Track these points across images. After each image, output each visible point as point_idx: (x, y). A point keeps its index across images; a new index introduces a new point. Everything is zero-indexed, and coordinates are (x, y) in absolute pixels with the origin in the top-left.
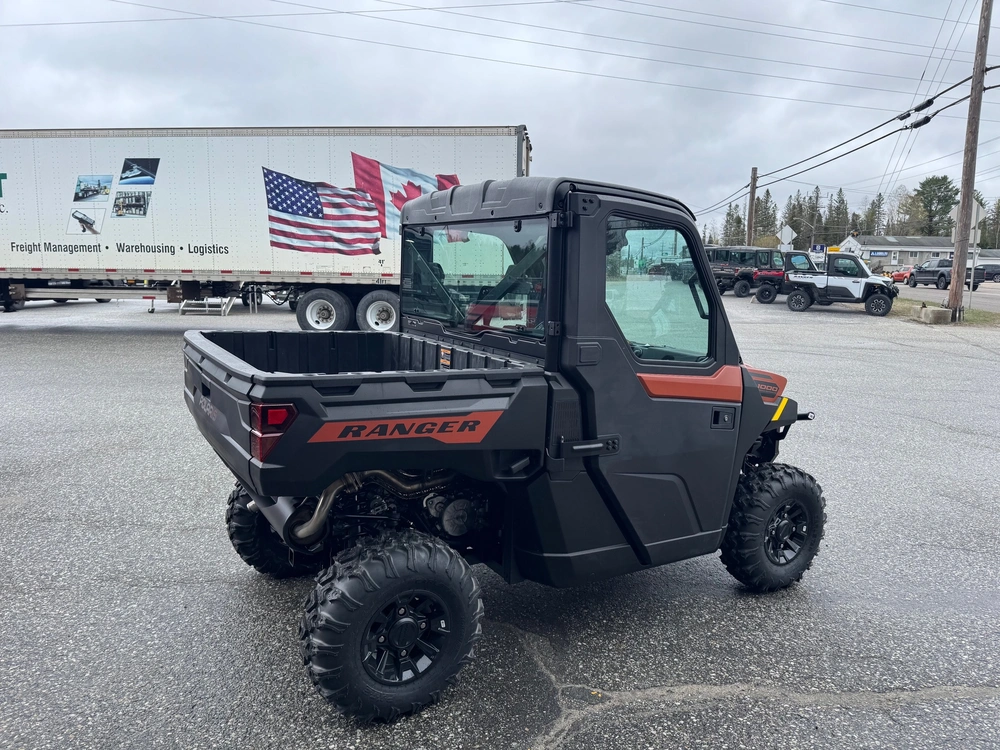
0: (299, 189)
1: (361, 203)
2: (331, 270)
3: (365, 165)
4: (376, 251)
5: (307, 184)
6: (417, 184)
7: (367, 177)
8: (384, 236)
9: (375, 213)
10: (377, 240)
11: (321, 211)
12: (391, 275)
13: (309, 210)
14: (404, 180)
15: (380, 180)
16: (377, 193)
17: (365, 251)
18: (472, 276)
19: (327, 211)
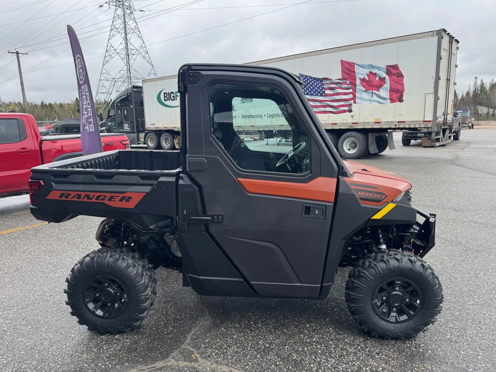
0: (315, 82)
1: (344, 86)
2: (327, 122)
3: (347, 66)
4: (350, 111)
5: (319, 79)
6: (374, 72)
7: (347, 72)
8: (355, 102)
9: (351, 91)
10: (351, 104)
11: (324, 92)
12: (357, 123)
13: (319, 92)
14: (368, 71)
15: (355, 72)
16: (353, 79)
17: (344, 111)
18: (404, 122)
19: (327, 92)
